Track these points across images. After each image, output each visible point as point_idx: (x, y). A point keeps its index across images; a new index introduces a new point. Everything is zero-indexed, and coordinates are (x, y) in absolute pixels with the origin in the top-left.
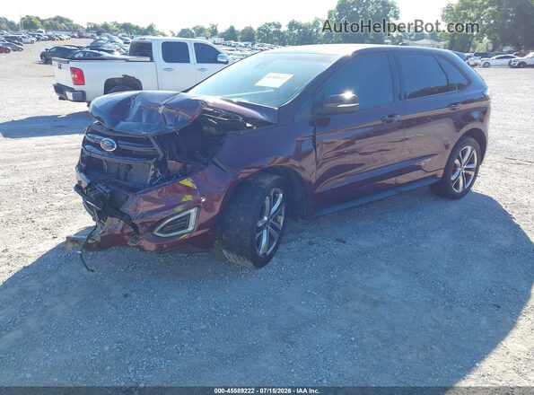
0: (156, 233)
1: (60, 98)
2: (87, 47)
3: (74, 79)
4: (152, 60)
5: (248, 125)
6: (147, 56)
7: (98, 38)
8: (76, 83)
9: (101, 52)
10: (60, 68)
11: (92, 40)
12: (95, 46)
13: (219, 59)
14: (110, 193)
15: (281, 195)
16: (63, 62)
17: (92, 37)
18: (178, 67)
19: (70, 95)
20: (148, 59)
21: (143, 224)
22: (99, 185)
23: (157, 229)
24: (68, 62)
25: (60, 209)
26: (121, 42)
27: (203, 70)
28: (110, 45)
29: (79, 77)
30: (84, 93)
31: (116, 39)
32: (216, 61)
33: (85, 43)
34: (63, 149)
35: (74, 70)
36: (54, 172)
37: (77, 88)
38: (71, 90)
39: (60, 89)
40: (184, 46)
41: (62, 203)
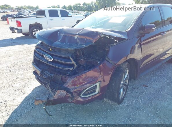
0: (81, 96)
1: (12, 32)
2: (17, 14)
3: (17, 25)
4: (45, 17)
5: (115, 40)
6: (43, 15)
7: (20, 11)
8: (18, 26)
9: (22, 16)
10: (12, 21)
11: (18, 12)
12: (19, 14)
13: (69, 15)
14: (53, 76)
15: (128, 71)
16: (13, 19)
17: (18, 11)
18: (54, 19)
19: (16, 31)
20: (44, 16)
21: (75, 92)
22: (46, 71)
23: (82, 94)
24: (15, 19)
25: (23, 79)
26: (28, 12)
27: (63, 19)
28: (24, 13)
29: (19, 24)
30: (21, 30)
31: (26, 11)
32: (68, 16)
33: (16, 13)
34: (17, 52)
35: (17, 22)
36: (16, 62)
37: (19, 28)
38: (17, 29)
39: (12, 29)
40: (56, 11)
41: (23, 76)
